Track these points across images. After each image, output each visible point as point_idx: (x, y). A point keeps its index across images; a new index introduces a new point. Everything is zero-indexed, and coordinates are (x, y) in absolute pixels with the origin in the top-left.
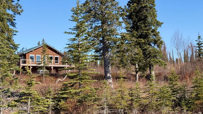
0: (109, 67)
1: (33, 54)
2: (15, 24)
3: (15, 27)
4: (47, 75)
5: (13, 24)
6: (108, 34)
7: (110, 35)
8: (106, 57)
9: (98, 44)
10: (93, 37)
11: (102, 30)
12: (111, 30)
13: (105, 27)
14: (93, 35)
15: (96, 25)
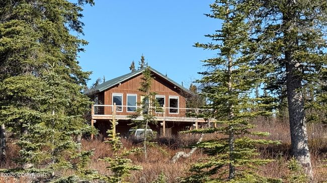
0: (302, 125)
1: (120, 92)
2: (81, 25)
3: (81, 32)
4: (152, 143)
5: (77, 26)
6: (300, 44)
7: (304, 48)
8: (293, 100)
9: (275, 69)
10: (262, 52)
11: (286, 34)
12: (308, 35)
13: (291, 28)
14: (262, 47)
15: (270, 22)
